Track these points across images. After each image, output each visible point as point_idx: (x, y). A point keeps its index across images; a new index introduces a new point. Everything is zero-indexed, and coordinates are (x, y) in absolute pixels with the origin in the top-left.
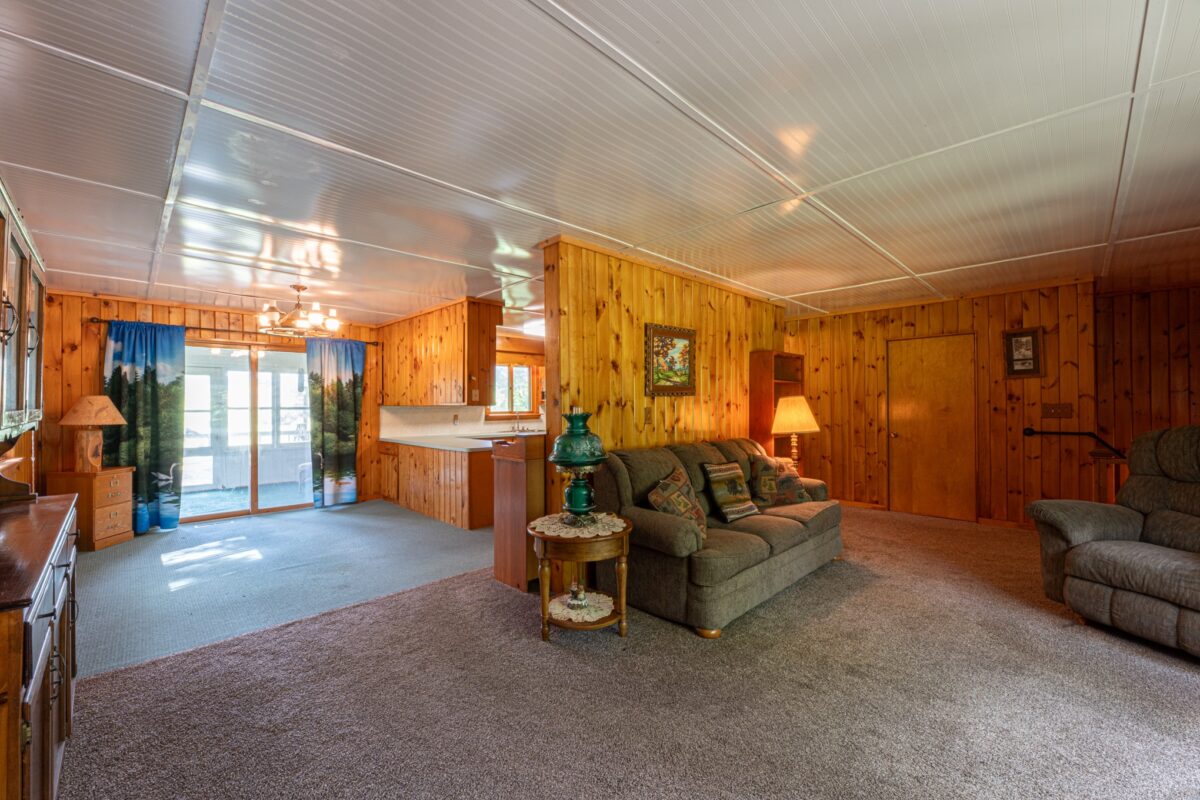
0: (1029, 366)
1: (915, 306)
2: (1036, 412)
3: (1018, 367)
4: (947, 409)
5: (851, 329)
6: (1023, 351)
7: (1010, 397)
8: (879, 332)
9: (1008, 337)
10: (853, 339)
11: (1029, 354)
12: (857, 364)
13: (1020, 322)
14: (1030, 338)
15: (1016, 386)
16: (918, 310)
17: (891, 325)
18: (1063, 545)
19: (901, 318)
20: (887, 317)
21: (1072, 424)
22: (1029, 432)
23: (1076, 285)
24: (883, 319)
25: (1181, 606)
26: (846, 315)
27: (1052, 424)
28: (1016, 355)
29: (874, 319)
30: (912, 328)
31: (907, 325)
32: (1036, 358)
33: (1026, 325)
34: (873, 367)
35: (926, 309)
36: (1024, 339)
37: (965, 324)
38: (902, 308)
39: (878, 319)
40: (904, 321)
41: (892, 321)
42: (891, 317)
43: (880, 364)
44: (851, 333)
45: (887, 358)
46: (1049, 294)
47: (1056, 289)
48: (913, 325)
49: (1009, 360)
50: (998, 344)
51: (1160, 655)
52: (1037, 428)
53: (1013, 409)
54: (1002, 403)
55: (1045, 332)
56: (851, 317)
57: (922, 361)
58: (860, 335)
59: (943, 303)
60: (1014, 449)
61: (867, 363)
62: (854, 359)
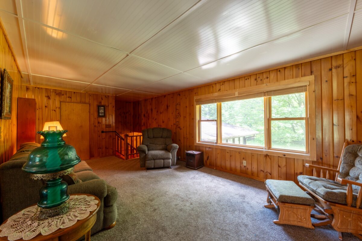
0: (103, 115)
1: (71, 92)
2: (104, 127)
3: (100, 115)
4: (81, 126)
5: (44, 94)
6: (102, 111)
7: (99, 123)
8: (57, 98)
9: (99, 107)
10: (45, 99)
11: (103, 111)
12: (47, 109)
13: (101, 103)
14: (103, 107)
15: (100, 119)
16: (73, 93)
17: (62, 96)
19: (66, 94)
20: (61, 93)
21: (111, 130)
22: (103, 132)
23: (112, 96)
24: (59, 93)
26: (42, 88)
27: (108, 129)
28: (100, 112)
29: (55, 93)
30: (71, 99)
31: (68, 97)
32: (104, 113)
33: (102, 104)
34: (55, 111)
35: (75, 93)
36: (102, 108)
37: (87, 101)
38: (67, 91)
39: (57, 93)
40: (68, 96)
41: (63, 95)
42: (62, 93)
43: (58, 110)
44: (44, 96)
45: (60, 108)
46: (107, 97)
47: (108, 96)
48: (71, 98)
49: (99, 113)
50: (96, 108)
52: (104, 131)
53: (99, 126)
54: (97, 124)
55: (106, 106)
56: (44, 90)
57: (73, 110)
58: (49, 97)
59: (81, 93)
60: (99, 137)
61: (51, 109)
62: (46, 107)
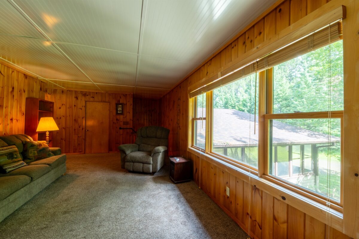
0: (121, 112)
1: (94, 92)
2: (122, 124)
3: (119, 112)
4: (102, 123)
5: (74, 96)
6: (120, 109)
7: (117, 120)
8: (83, 98)
9: (117, 104)
10: (74, 99)
11: (121, 109)
12: (75, 107)
13: (119, 101)
14: (121, 105)
15: (118, 117)
16: (95, 94)
17: (87, 96)
18: (125, 155)
19: (90, 95)
20: (86, 94)
21: (128, 126)
22: (120, 128)
23: (130, 95)
24: (85, 94)
25: (143, 163)
26: (72, 91)
27: (125, 126)
28: (118, 109)
29: (82, 94)
30: (93, 99)
31: (92, 97)
32: (122, 110)
33: (121, 102)
34: (81, 109)
35: (97, 93)
36: (120, 106)
37: (107, 100)
38: (90, 92)
39: (83, 94)
40: (91, 96)
41: (88, 96)
42: (87, 94)
43: (83, 108)
44: (74, 97)
45: (85, 107)
46: (125, 96)
47: (126, 95)
48: (94, 98)
49: (117, 110)
50: (114, 106)
51: (141, 174)
52: (122, 127)
53: (117, 123)
54: (115, 121)
55: (124, 105)
56: (74, 92)
57: (96, 109)
58: (77, 98)
59: (102, 93)
60: (117, 132)
61: (79, 107)
62: (75, 106)
